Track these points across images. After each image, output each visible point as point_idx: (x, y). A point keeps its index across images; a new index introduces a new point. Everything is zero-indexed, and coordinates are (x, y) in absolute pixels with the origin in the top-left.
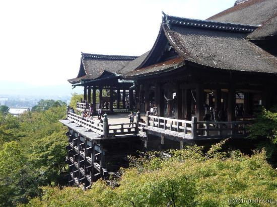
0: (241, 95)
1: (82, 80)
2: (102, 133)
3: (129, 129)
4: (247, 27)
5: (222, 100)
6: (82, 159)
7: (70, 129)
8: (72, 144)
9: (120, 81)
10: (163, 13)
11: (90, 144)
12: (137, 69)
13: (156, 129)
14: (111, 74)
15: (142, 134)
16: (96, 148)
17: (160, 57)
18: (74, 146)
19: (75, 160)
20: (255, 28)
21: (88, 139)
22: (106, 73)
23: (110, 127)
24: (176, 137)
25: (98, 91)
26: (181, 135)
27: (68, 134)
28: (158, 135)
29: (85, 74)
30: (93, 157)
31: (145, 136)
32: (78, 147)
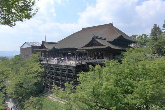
30: (67, 71)
31: (86, 64)
32: (55, 70)
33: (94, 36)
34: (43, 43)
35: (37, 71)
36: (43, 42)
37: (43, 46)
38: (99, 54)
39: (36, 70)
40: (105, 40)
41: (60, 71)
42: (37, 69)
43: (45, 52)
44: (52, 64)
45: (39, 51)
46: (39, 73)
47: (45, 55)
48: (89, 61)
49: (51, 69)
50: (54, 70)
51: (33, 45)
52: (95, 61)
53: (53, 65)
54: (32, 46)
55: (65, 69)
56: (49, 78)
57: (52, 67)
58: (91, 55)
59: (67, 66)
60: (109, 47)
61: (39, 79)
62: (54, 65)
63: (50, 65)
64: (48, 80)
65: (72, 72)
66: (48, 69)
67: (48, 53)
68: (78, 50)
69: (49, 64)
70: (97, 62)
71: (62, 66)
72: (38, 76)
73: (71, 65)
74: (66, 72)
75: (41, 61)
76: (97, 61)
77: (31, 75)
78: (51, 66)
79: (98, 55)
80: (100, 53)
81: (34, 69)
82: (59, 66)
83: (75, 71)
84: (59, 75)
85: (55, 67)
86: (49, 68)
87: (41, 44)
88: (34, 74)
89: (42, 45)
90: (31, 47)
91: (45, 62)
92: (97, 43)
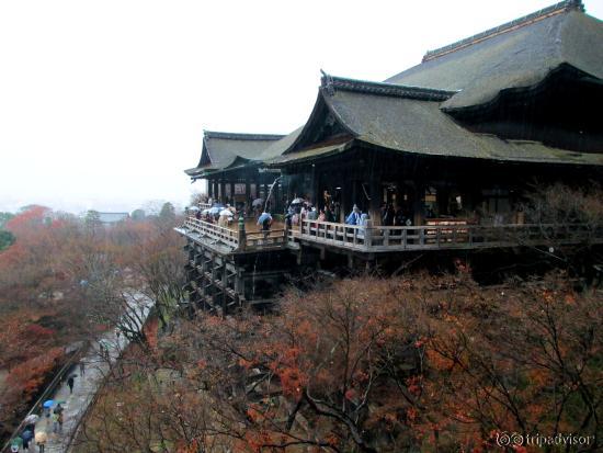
0: (432, 189)
1: (206, 171)
2: (236, 246)
3: (275, 239)
4: (442, 93)
5: (406, 198)
6: (208, 282)
7: (190, 240)
8: (193, 263)
9: (261, 171)
10: (323, 73)
11: (219, 261)
12: (285, 153)
13: (313, 238)
14: (246, 161)
15: (294, 246)
16: (228, 267)
17: (318, 136)
18: (197, 264)
19: (198, 285)
20: (451, 94)
21: (216, 254)
22: (239, 160)
23: (249, 237)
24: (341, 249)
25: (228, 187)
26: (348, 245)
27: (187, 247)
28: (317, 246)
29: (209, 162)
30: (223, 279)
31: (298, 248)
36: (204, 134)
76: (332, 237)
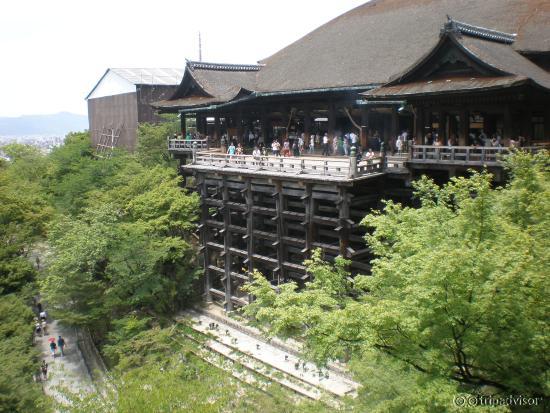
9: (361, 102)
14: (249, 93)
22: (244, 92)
28: (440, 168)
30: (309, 209)
31: (407, 172)
32: (248, 201)
33: (450, 26)
34: (191, 67)
35: (166, 207)
36: (188, 64)
37: (188, 87)
38: (477, 123)
39: (162, 201)
40: (509, 43)
41: (274, 206)
42: (168, 198)
43: (201, 115)
44: (237, 174)
45: (174, 110)
46: (176, 216)
47: (203, 128)
48: (420, 157)
49: (231, 199)
50: (244, 202)
51: (146, 82)
52: (456, 158)
53: (240, 178)
54: (138, 86)
55: (297, 199)
56: (221, 242)
57: (238, 186)
58: (435, 126)
59: (311, 184)
60: (529, 81)
61: (176, 241)
62: (248, 178)
63: (225, 176)
64: (220, 250)
65: (336, 215)
66: (218, 197)
67: (217, 121)
68: (365, 102)
69: (220, 173)
70: (463, 162)
71: (284, 185)
72: (174, 232)
73: (331, 178)
74: (303, 210)
75: (183, 157)
76: (463, 158)
77: (140, 226)
78: (232, 185)
79: (472, 126)
80: (482, 114)
81: (153, 197)
82: (270, 181)
83: (352, 208)
84: (270, 228)
85: (253, 188)
86: (224, 195)
87: (182, 75)
88: (154, 218)
89: (187, 77)
90: (134, 89)
91: (203, 165)
92: (464, 59)
